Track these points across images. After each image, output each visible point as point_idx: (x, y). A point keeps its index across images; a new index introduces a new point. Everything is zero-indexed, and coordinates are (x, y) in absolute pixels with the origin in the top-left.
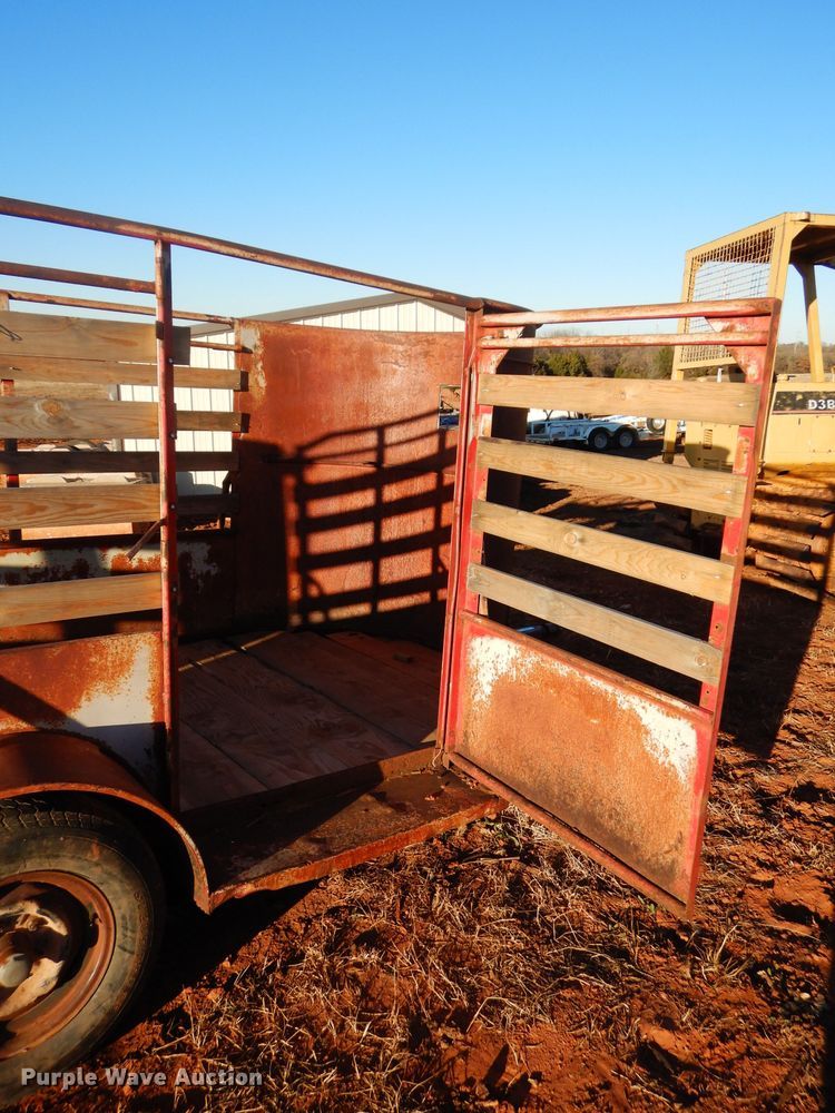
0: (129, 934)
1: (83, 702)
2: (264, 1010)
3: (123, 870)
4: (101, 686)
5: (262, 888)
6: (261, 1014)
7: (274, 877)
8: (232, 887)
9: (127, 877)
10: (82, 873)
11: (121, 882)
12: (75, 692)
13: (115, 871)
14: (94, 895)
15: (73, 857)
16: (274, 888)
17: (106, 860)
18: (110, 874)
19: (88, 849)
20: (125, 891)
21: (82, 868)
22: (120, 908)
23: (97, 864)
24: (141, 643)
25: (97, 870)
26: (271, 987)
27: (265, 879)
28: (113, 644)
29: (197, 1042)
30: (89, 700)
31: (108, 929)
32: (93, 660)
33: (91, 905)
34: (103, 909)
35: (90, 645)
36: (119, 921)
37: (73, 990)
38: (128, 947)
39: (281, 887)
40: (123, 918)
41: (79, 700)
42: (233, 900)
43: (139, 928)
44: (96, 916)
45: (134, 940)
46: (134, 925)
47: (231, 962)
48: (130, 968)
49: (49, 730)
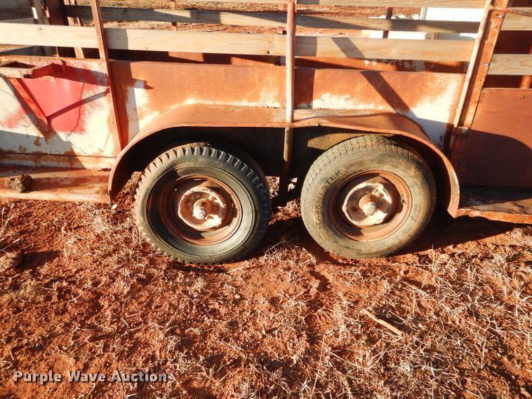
0: (417, 213)
1: (418, 105)
2: (468, 270)
3: (422, 184)
4: (428, 98)
5: (484, 216)
6: (467, 272)
7: (492, 213)
8: (469, 210)
9: (423, 187)
10: (405, 179)
11: (420, 188)
12: (416, 98)
13: (419, 183)
14: (406, 191)
15: (403, 170)
16: (490, 219)
17: (416, 177)
18: (416, 183)
19: (410, 168)
20: (420, 194)
21: (405, 177)
22: (416, 200)
23: (412, 177)
24: (453, 80)
25: (411, 180)
26: (473, 264)
27: (487, 213)
28: (440, 77)
29: (434, 270)
30: (421, 104)
31: (408, 208)
32: (428, 84)
33: (403, 195)
34: (408, 198)
35: (429, 76)
36: (413, 206)
37: (387, 228)
38: (415, 218)
39: (494, 219)
40: (416, 205)
41: (417, 103)
42: (467, 216)
43: (421, 212)
44: (404, 201)
45: (418, 216)
46: (420, 210)
47: (454, 247)
48: (413, 227)
49: (401, 114)
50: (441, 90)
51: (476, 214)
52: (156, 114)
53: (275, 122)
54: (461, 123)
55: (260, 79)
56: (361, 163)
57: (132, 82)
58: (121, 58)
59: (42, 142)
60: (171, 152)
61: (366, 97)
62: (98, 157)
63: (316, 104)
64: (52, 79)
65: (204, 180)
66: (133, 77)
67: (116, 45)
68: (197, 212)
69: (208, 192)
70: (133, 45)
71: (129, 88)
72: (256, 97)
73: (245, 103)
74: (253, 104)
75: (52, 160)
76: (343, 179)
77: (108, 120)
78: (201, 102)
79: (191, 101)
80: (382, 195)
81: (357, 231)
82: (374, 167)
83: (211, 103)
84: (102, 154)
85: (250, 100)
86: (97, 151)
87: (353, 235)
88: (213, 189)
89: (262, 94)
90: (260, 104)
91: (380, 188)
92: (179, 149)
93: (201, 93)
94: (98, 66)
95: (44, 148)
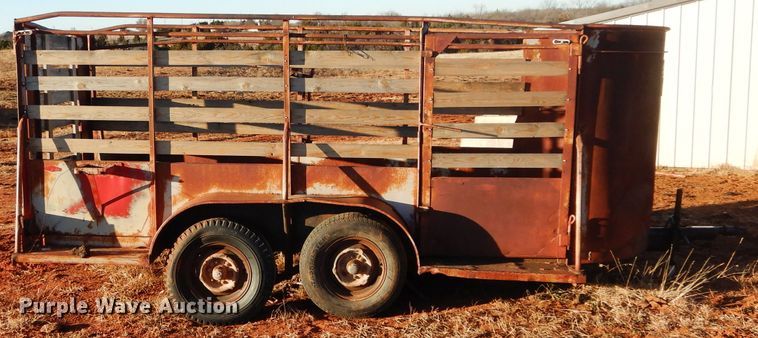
0: (391, 273)
4: (395, 186)
5: (443, 272)
7: (448, 270)
8: (430, 267)
10: (377, 244)
14: (381, 255)
15: (374, 236)
16: (448, 275)
18: (385, 247)
19: (379, 235)
20: (389, 255)
21: (377, 241)
22: (389, 261)
23: (381, 241)
24: (411, 172)
25: (382, 244)
28: (400, 170)
30: (389, 191)
31: (384, 269)
32: (393, 175)
33: (379, 259)
34: (384, 261)
36: (388, 267)
38: (390, 278)
39: (451, 275)
40: (390, 266)
41: (387, 189)
43: (395, 271)
44: (381, 263)
48: (390, 285)
49: (373, 196)
50: (403, 179)
51: (435, 270)
52: (187, 200)
53: (275, 200)
54: (420, 203)
55: (267, 173)
56: (341, 231)
57: (171, 178)
58: (165, 160)
59: (94, 225)
60: (198, 225)
61: (347, 186)
62: (136, 237)
63: (310, 191)
64: (112, 177)
65: (221, 248)
66: (172, 173)
67: (163, 152)
68: (216, 274)
69: (225, 258)
70: (174, 152)
71: (168, 182)
72: (264, 187)
73: (255, 191)
74: (261, 192)
75: (99, 240)
76: (329, 244)
77: (149, 205)
78: (222, 191)
79: (214, 190)
80: (364, 260)
81: (347, 292)
82: (352, 234)
83: (229, 191)
84: (140, 234)
85: (259, 189)
86: (136, 232)
87: (343, 295)
88: (228, 256)
89: (268, 184)
90: (267, 191)
91: (361, 252)
92: (204, 223)
93: (221, 185)
94: (148, 167)
95: (94, 231)
